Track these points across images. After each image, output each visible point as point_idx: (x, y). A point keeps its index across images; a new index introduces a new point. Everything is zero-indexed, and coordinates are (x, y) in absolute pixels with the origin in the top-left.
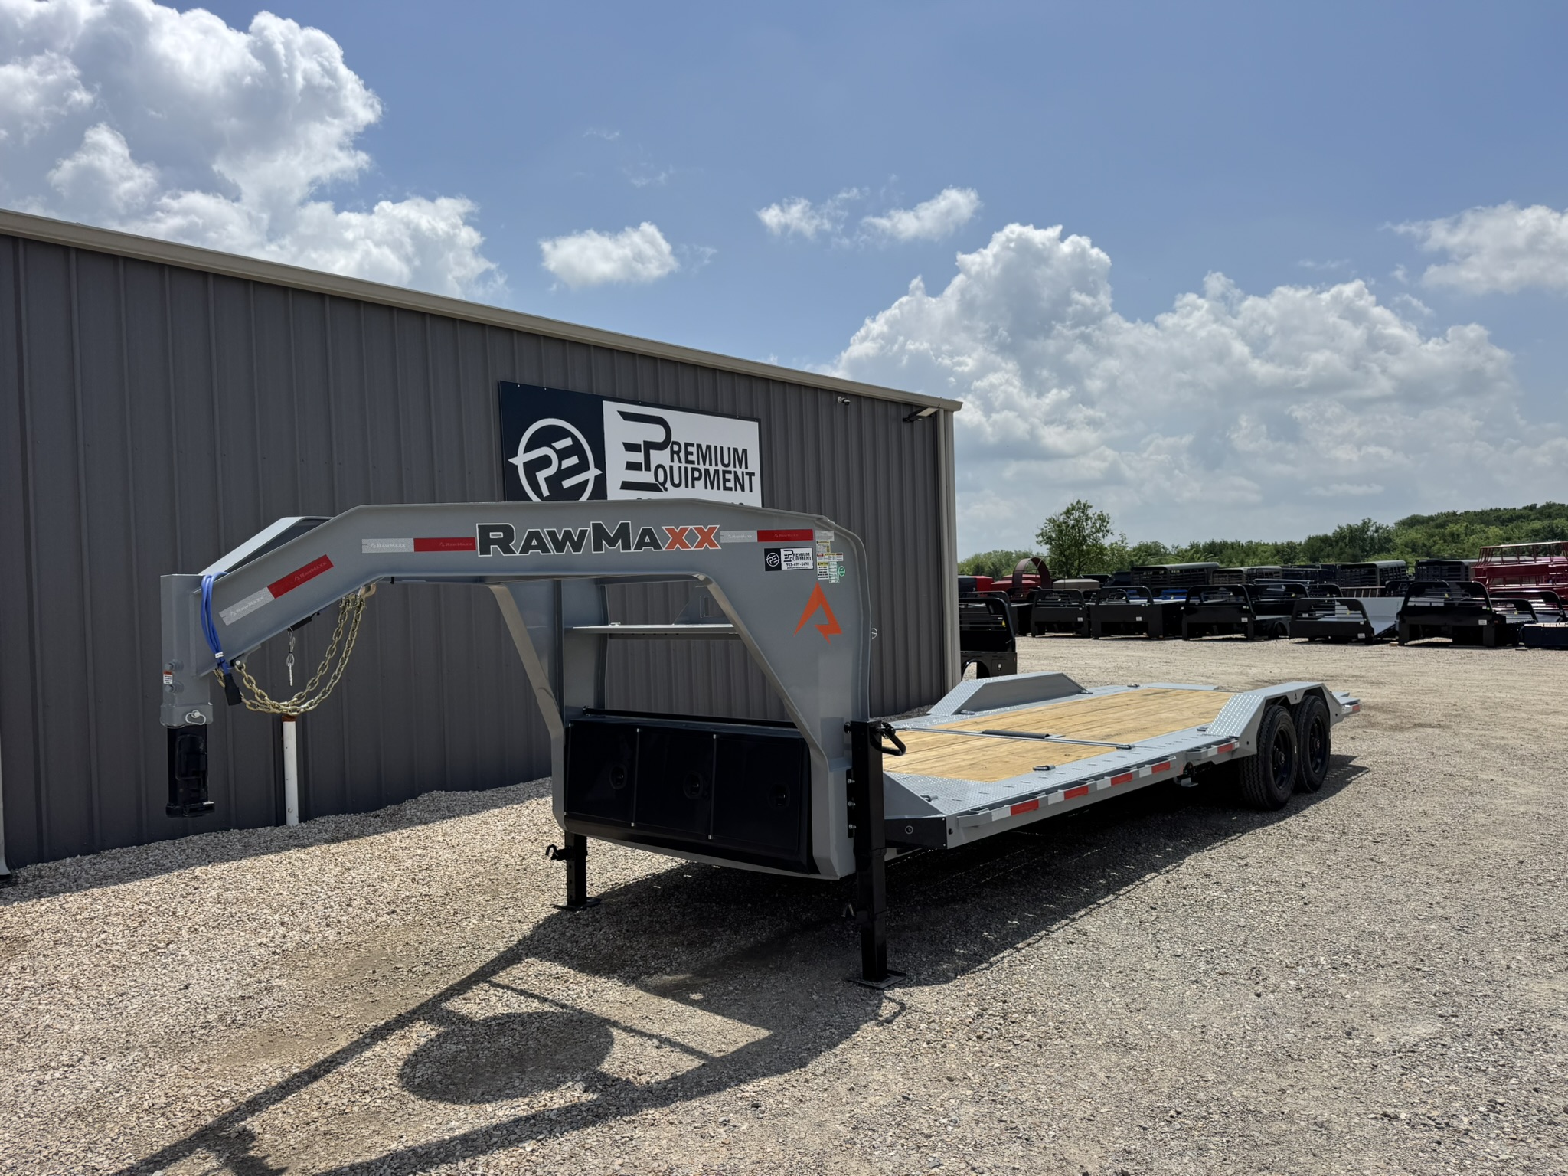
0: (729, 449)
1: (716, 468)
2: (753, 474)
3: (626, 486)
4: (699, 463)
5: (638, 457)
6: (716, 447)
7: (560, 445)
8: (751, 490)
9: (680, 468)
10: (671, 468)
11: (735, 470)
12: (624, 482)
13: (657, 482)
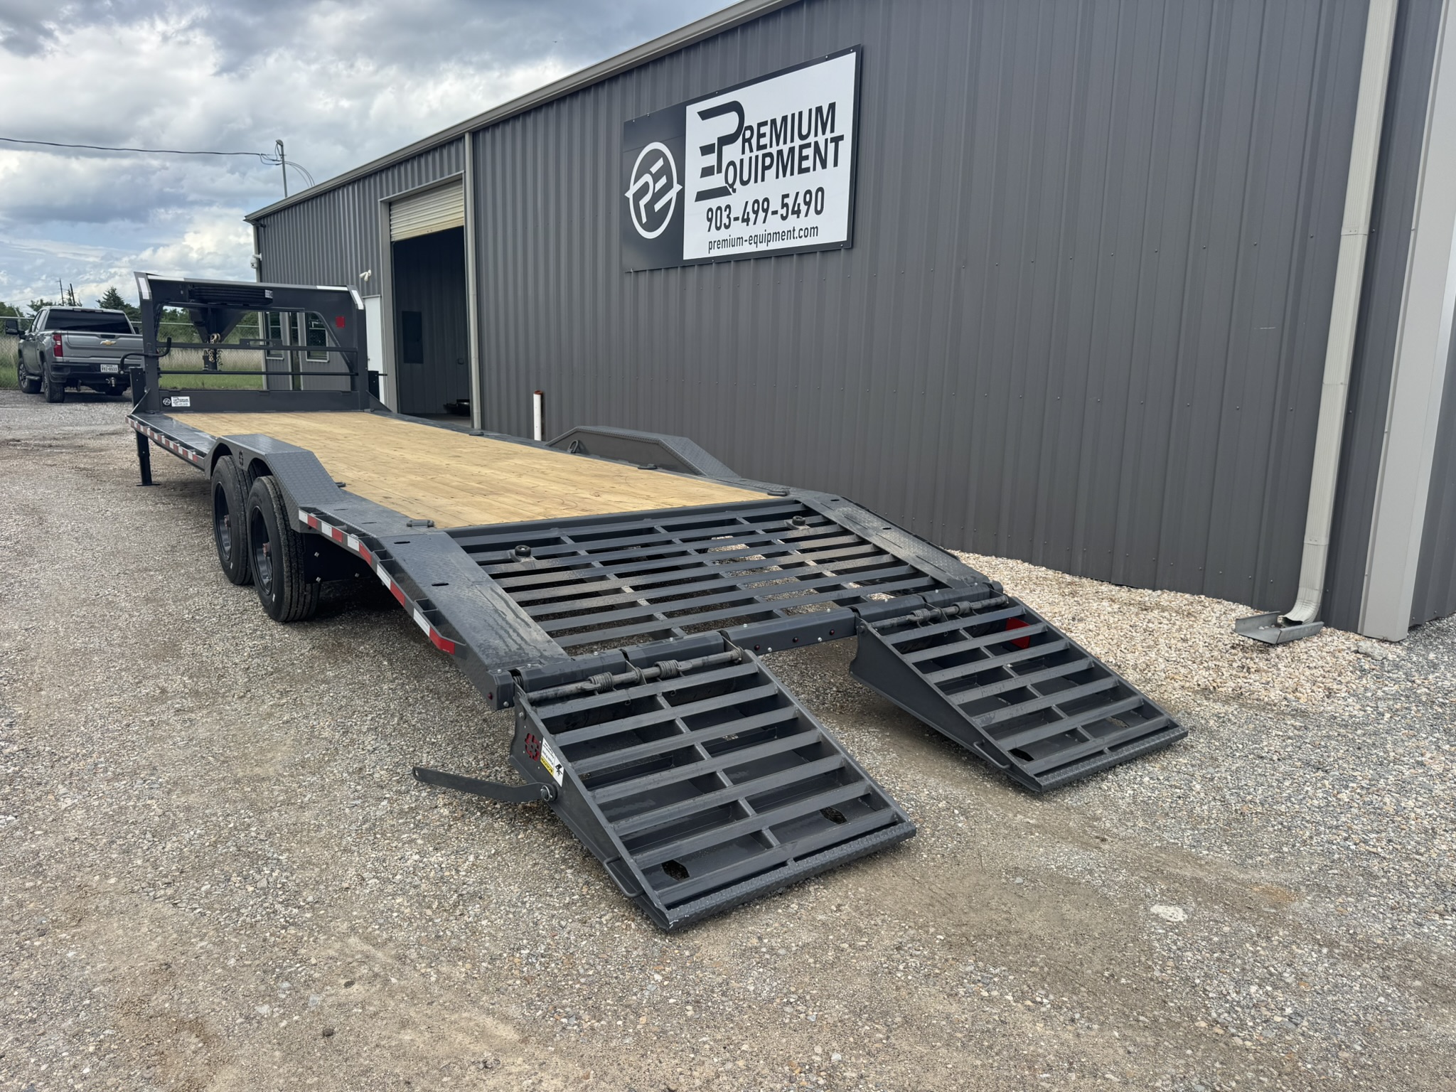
0: (810, 110)
1: (792, 145)
2: (841, 138)
3: (702, 196)
4: (771, 146)
6: (793, 115)
7: (654, 169)
8: (836, 164)
9: (751, 158)
10: (742, 161)
11: (816, 139)
12: (698, 193)
13: (727, 185)
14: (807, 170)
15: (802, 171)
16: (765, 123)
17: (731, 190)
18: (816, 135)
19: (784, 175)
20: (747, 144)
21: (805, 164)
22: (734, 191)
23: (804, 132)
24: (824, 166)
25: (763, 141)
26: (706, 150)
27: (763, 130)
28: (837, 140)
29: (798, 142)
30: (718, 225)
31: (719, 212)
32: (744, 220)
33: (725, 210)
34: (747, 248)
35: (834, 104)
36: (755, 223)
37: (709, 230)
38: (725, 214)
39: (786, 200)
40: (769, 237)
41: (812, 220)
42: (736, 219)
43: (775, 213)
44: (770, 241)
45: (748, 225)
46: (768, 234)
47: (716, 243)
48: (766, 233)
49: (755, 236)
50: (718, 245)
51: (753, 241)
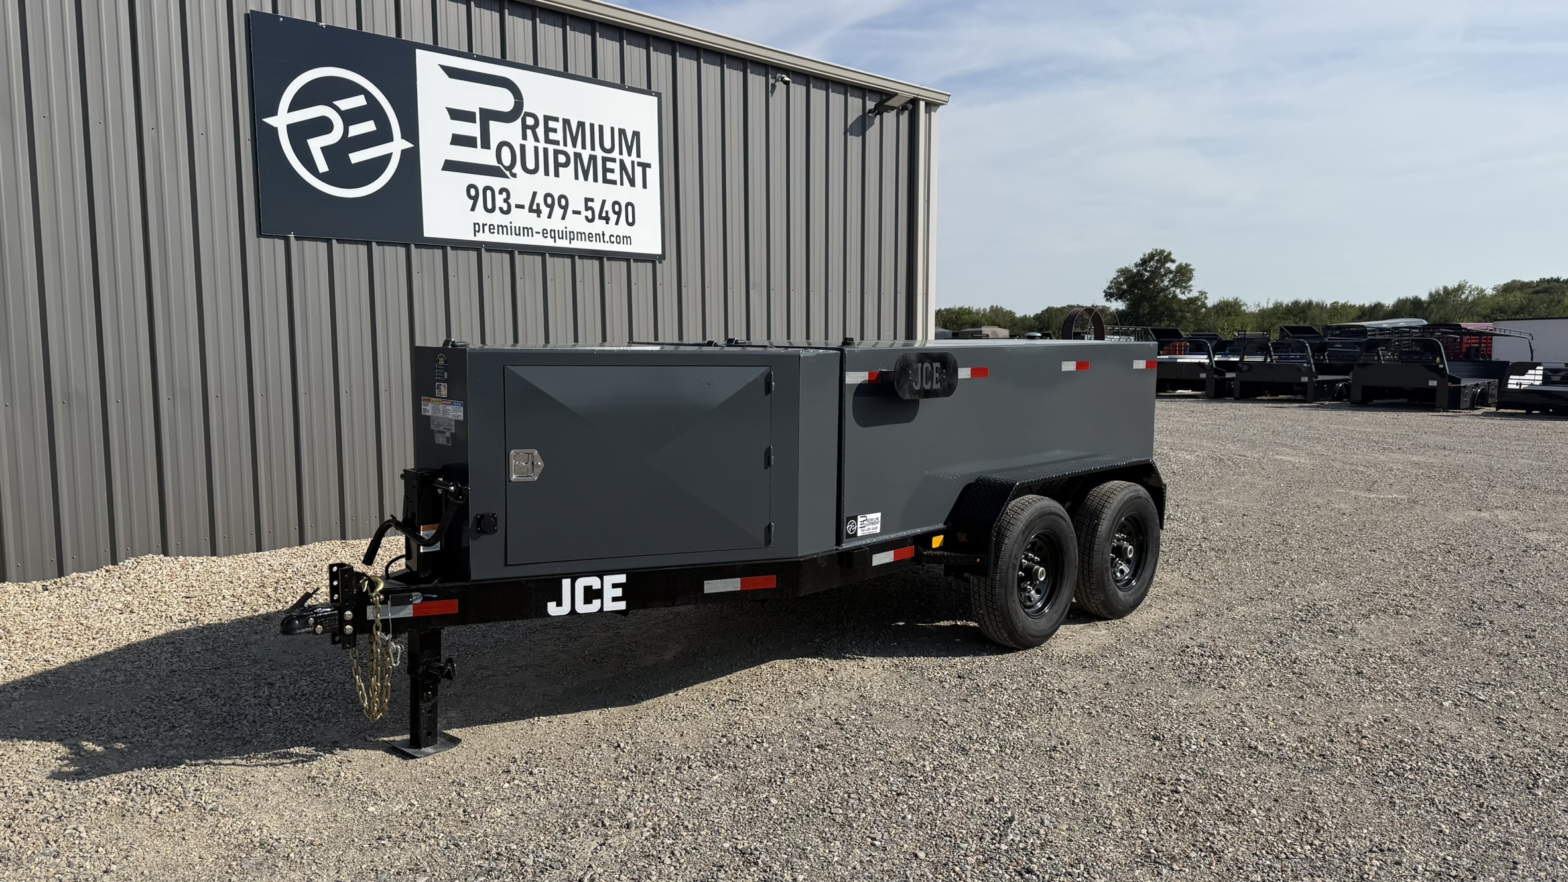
0: (612, 129)
1: (593, 153)
2: (649, 166)
3: (450, 166)
6: (592, 126)
7: (346, 104)
8: (645, 186)
9: (536, 149)
10: (523, 147)
11: (621, 157)
12: (447, 162)
13: (500, 165)
14: (614, 182)
15: (606, 181)
16: (556, 119)
17: (508, 173)
18: (621, 153)
19: (586, 179)
20: (529, 132)
21: (610, 176)
22: (514, 175)
23: (608, 145)
24: (632, 183)
25: (552, 136)
26: (456, 114)
27: (552, 124)
28: (645, 166)
29: (599, 153)
30: (490, 206)
31: (489, 193)
32: (531, 210)
33: (501, 192)
34: (538, 241)
35: (639, 133)
36: (549, 216)
37: (473, 209)
38: (500, 199)
39: (590, 204)
40: (572, 236)
41: (623, 229)
42: (518, 206)
43: (575, 212)
44: (573, 239)
45: (539, 216)
46: (570, 232)
47: (487, 228)
48: (568, 230)
49: (551, 230)
50: (490, 229)
51: (549, 235)
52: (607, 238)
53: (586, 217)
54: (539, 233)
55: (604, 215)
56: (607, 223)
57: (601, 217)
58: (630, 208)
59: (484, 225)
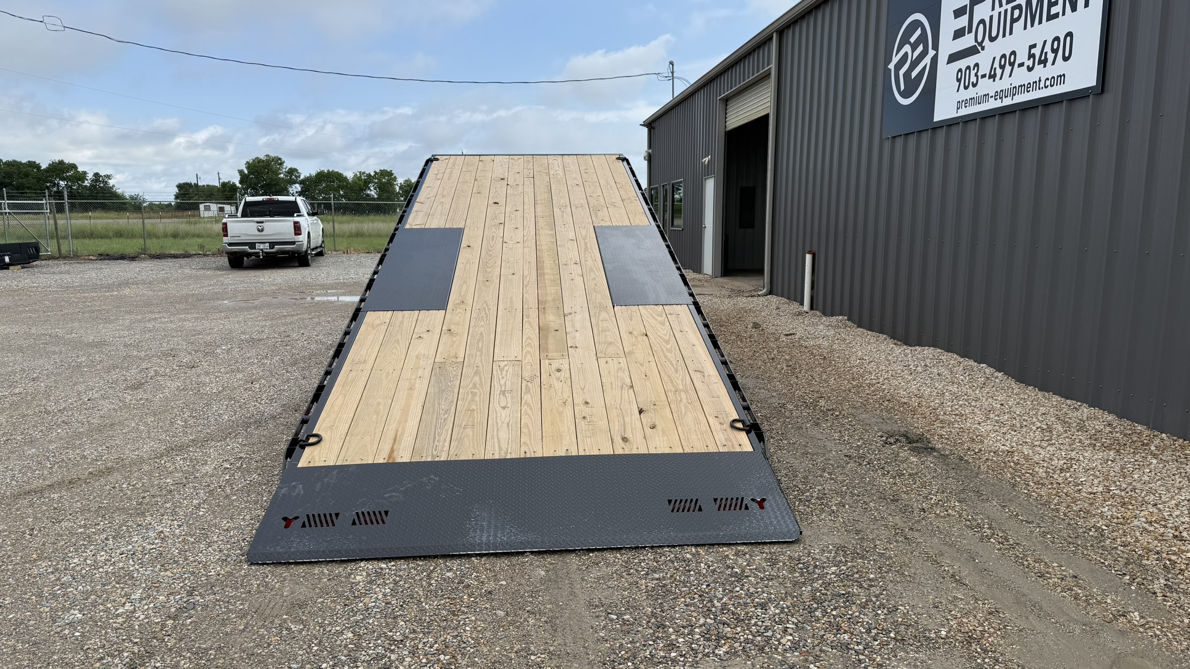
3: (953, 58)
5: (963, 21)
7: (912, 40)
9: (1000, 13)
10: (991, 17)
12: (950, 55)
13: (976, 44)
14: (1056, 16)
15: (1051, 17)
17: (979, 48)
19: (1032, 25)
21: (1054, 10)
22: (983, 48)
24: (1074, 8)
26: (958, 13)
30: (967, 84)
31: (968, 71)
32: (991, 77)
34: (993, 104)
36: (1001, 79)
37: (958, 91)
38: (973, 73)
40: (1014, 91)
41: (1060, 67)
42: (984, 76)
43: (1021, 65)
44: (1015, 95)
45: (994, 81)
46: (1014, 88)
47: (964, 103)
48: (1012, 87)
49: (1001, 91)
50: (965, 104)
51: (998, 97)
52: (1042, 85)
53: (1028, 67)
54: (992, 97)
55: (1043, 58)
56: (1045, 66)
57: (1040, 62)
58: (1068, 38)
59: (962, 101)
